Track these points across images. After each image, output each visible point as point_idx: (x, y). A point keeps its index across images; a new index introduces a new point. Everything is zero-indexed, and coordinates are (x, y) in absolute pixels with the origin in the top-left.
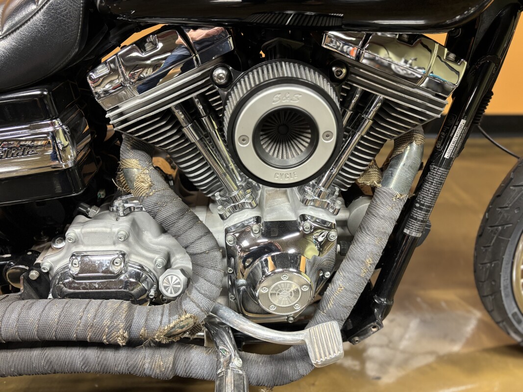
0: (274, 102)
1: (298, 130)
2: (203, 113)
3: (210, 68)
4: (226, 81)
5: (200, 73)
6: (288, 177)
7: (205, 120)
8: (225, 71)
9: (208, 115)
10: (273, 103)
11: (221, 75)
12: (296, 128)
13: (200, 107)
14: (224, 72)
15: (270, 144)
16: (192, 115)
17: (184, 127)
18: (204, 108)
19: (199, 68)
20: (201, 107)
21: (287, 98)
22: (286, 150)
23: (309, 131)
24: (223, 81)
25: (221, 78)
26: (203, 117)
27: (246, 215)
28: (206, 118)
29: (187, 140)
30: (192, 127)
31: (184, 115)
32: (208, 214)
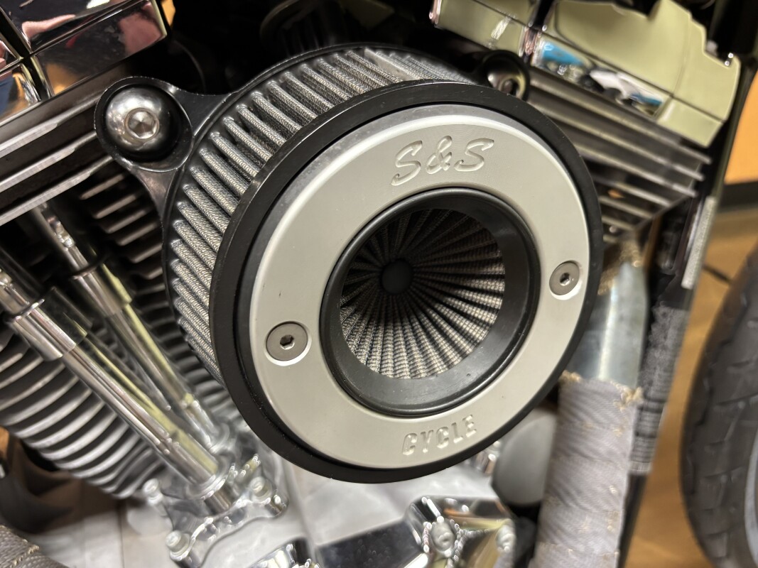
0: (398, 177)
1: (451, 270)
2: (77, 259)
3: (90, 103)
4: (160, 135)
5: (52, 124)
6: (447, 439)
7: (89, 281)
8: (154, 100)
9: (94, 263)
10: (396, 184)
11: (140, 117)
12: (441, 266)
13: (66, 241)
14: (148, 104)
15: (365, 333)
16: (36, 271)
17: (14, 316)
18: (78, 244)
19: (46, 108)
20: (70, 241)
21: (442, 157)
22: (419, 343)
23: (499, 269)
24: (149, 138)
25: (141, 127)
26: (79, 273)
27: (256, 543)
28: (92, 276)
29: (32, 352)
30: (46, 308)
31: (10, 274)
32: (127, 540)
